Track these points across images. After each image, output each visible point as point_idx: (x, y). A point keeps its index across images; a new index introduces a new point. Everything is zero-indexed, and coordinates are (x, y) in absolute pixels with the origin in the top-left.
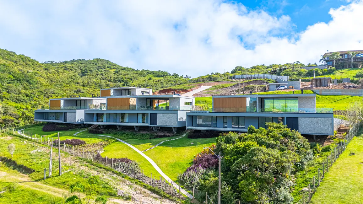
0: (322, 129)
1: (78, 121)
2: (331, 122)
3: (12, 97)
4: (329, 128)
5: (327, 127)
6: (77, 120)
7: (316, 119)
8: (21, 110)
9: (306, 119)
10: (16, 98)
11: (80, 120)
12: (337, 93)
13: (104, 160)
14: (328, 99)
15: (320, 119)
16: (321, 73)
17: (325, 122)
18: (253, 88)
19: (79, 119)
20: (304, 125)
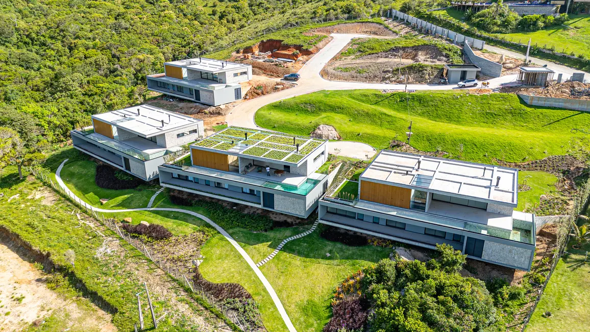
0: (515, 261)
1: (150, 177)
2: (529, 256)
3: (12, 56)
4: (526, 262)
5: (523, 259)
6: (148, 177)
7: (509, 247)
8: (45, 118)
9: (496, 244)
10: (18, 57)
11: (153, 175)
12: (557, 103)
13: (209, 287)
14: (541, 116)
15: (515, 248)
16: (542, 25)
17: (522, 253)
18: (421, 71)
19: (151, 174)
20: (491, 251)
